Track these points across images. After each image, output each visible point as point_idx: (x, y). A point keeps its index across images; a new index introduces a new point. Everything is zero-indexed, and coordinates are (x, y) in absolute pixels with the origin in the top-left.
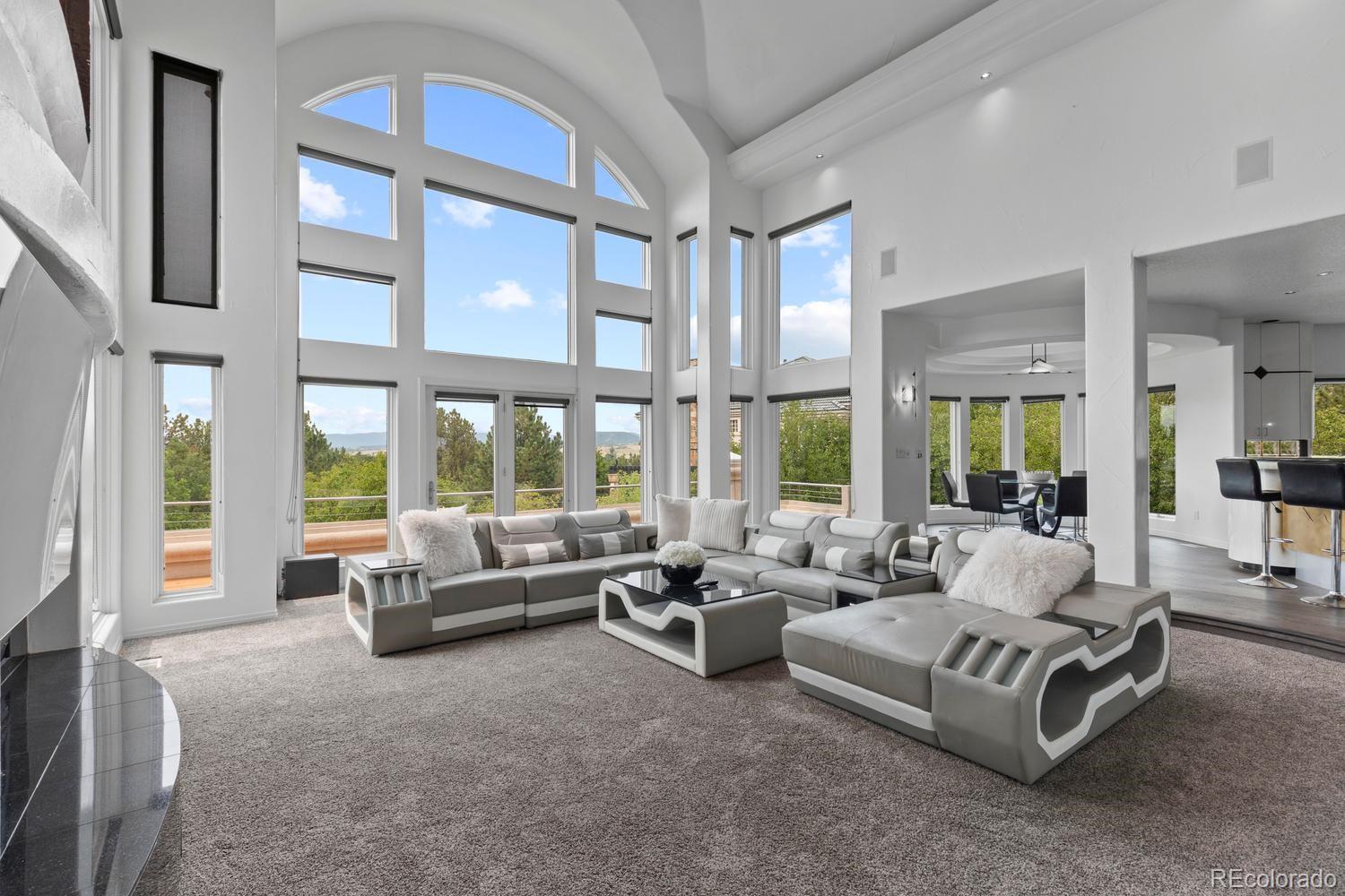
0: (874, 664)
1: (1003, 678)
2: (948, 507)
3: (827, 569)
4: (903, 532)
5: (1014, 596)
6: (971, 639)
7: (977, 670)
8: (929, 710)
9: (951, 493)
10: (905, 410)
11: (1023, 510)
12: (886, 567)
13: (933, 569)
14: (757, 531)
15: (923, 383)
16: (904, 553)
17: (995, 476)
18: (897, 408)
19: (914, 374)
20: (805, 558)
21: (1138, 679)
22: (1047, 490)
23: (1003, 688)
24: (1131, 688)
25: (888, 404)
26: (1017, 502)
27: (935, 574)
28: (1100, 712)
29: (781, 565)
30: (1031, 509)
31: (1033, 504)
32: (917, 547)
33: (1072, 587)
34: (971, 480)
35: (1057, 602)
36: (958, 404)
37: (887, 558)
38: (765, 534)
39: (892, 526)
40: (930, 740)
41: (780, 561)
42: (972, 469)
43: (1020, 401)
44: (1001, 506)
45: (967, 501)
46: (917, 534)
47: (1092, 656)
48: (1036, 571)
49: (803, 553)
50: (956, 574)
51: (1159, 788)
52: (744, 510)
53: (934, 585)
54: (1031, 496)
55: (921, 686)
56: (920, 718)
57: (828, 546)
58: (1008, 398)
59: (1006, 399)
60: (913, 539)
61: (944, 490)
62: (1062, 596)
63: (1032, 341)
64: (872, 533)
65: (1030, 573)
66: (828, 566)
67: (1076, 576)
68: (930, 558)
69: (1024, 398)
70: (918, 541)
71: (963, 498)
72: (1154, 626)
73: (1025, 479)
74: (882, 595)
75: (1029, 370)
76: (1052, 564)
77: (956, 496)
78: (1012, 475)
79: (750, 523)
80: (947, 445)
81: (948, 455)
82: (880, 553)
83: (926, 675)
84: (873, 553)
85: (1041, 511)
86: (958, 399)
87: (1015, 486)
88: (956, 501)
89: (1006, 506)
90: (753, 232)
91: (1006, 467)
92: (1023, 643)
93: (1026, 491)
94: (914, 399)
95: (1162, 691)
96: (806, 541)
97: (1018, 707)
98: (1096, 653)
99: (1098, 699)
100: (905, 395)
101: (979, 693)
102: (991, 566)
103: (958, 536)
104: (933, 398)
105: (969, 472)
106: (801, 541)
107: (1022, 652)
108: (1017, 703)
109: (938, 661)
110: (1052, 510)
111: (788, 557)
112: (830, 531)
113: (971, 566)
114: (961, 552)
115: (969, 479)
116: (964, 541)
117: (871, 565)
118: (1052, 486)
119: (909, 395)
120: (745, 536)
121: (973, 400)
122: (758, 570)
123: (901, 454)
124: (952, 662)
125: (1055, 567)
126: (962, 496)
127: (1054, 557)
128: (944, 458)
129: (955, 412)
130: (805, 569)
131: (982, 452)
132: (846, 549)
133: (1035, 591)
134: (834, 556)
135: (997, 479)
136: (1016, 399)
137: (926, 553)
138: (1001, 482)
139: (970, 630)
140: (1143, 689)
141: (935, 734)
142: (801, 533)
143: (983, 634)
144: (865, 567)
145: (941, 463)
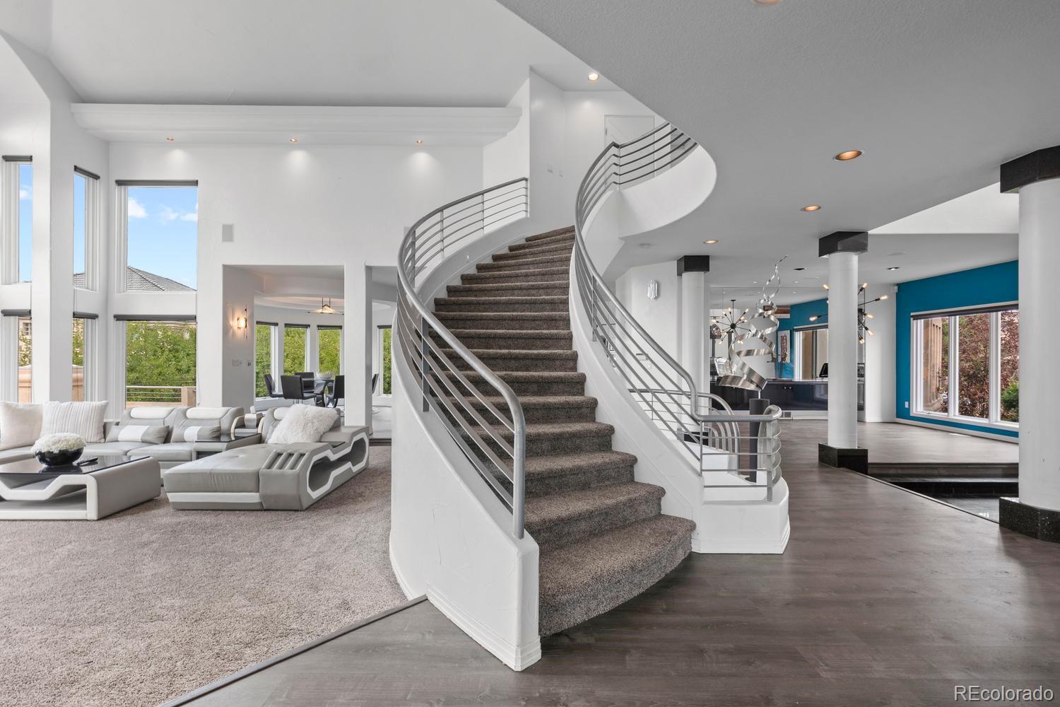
0: (228, 478)
1: (293, 467)
2: (269, 398)
3: (185, 442)
4: (240, 412)
5: (302, 436)
6: (279, 455)
7: (281, 467)
8: (258, 492)
9: (270, 388)
10: (240, 333)
11: (316, 396)
12: (229, 435)
13: (259, 431)
14: (117, 424)
15: (252, 316)
16: (241, 425)
17: (299, 376)
18: (234, 332)
19: (246, 310)
20: (167, 437)
21: (354, 465)
22: (330, 384)
23: (293, 471)
24: (350, 468)
25: (226, 329)
26: (313, 392)
27: (261, 434)
28: (335, 478)
29: (144, 444)
30: (321, 396)
31: (322, 393)
32: (250, 420)
33: (328, 429)
34: (284, 380)
35: (321, 436)
36: (276, 327)
37: (230, 429)
38: (127, 425)
39: (233, 409)
40: (258, 507)
41: (143, 442)
42: (285, 371)
43: (316, 328)
44: (302, 394)
45: (282, 393)
46: (250, 412)
47: (332, 454)
48: (313, 423)
49: (164, 434)
50: (273, 431)
51: (353, 499)
52: (103, 410)
53: (260, 440)
54: (321, 388)
55: (255, 480)
56: (252, 498)
57: (185, 427)
58: (309, 326)
59: (307, 326)
60: (247, 416)
61: (266, 387)
62: (324, 433)
63: (322, 296)
64: (219, 415)
65: (310, 424)
66: (186, 440)
67: (331, 423)
68: (257, 426)
69: (318, 326)
70: (250, 416)
71: (279, 391)
72: (361, 442)
73: (318, 377)
74: (228, 448)
75: (320, 311)
76: (320, 419)
77: (274, 390)
78: (311, 375)
79: (109, 419)
80: (268, 354)
81: (269, 361)
82: (224, 426)
83: (257, 475)
84: (220, 427)
85: (326, 396)
86: (276, 324)
87: (312, 382)
88: (274, 393)
89: (305, 395)
90: (99, 175)
91: (307, 369)
92: (302, 451)
93: (319, 385)
94: (246, 326)
95: (364, 469)
96: (166, 425)
97: (298, 477)
98: (334, 453)
99: (335, 473)
100: (239, 323)
101: (283, 475)
102: (292, 423)
103: (274, 412)
104: (258, 323)
105: (283, 374)
106: (162, 426)
107: (302, 455)
108: (298, 475)
109: (263, 466)
110: (332, 396)
111: (149, 438)
112: (186, 417)
113: (281, 425)
114: (276, 420)
115: (283, 379)
116: (277, 414)
117: (218, 435)
118: (332, 381)
119: (242, 323)
120: (105, 429)
121: (287, 325)
122: (127, 449)
123: (236, 363)
124: (270, 466)
125: (321, 421)
126: (278, 389)
127: (321, 415)
128: (266, 363)
129: (274, 333)
130: (166, 445)
131: (294, 359)
132: (200, 427)
133: (312, 432)
134: (191, 433)
135: (301, 379)
136: (314, 326)
137: (255, 424)
138: (303, 379)
139: (279, 451)
140: (356, 469)
141: (261, 503)
142: (162, 421)
143: (284, 451)
144: (214, 436)
145: (263, 367)
